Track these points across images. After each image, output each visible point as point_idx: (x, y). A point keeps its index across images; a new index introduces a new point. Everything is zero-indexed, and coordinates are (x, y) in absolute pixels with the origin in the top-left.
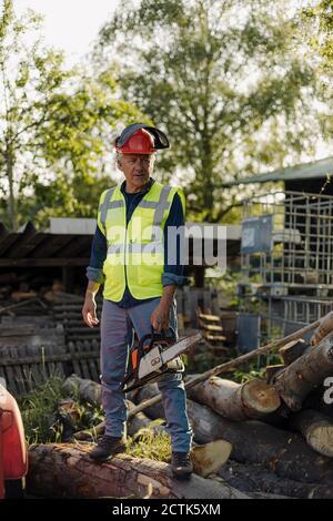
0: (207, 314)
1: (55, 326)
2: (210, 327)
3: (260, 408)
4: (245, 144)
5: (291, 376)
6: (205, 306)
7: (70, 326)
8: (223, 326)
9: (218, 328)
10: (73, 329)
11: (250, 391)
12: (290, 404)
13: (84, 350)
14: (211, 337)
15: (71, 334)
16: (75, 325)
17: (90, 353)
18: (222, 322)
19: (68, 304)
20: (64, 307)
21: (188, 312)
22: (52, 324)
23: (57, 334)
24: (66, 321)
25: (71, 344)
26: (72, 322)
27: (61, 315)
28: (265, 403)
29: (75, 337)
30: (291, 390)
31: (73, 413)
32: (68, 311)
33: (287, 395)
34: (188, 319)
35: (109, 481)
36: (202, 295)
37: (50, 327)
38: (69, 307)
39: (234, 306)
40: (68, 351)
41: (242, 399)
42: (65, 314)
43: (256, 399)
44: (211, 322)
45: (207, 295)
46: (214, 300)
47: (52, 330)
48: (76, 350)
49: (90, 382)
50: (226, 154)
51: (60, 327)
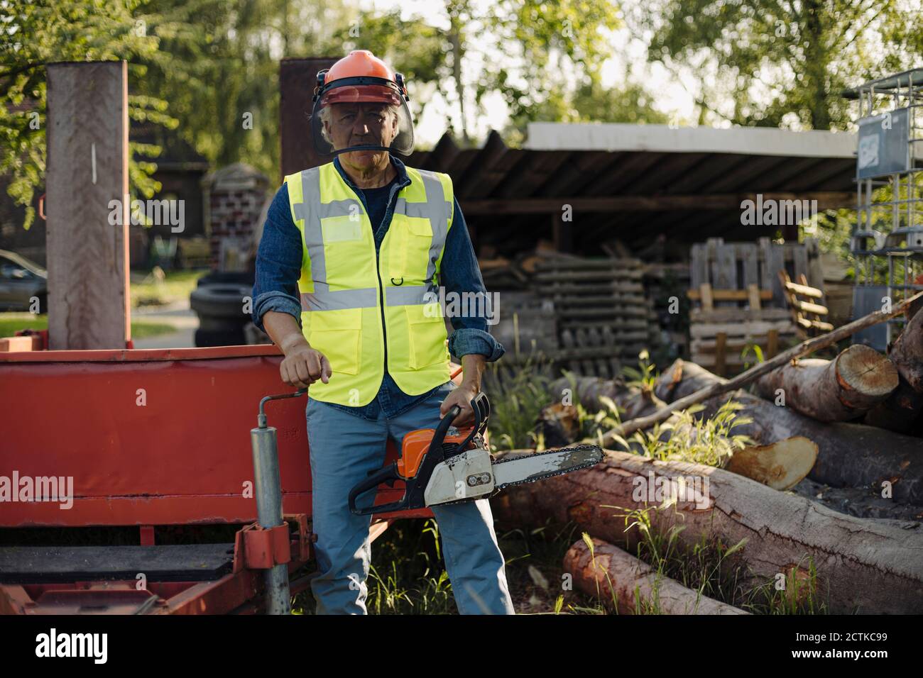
0: (801, 283)
1: (540, 305)
2: (805, 305)
3: (865, 389)
4: (884, 17)
5: (914, 332)
6: (797, 271)
7: (566, 307)
8: (828, 306)
9: (821, 309)
10: (571, 312)
11: (850, 363)
12: (912, 381)
13: (590, 344)
14: (807, 323)
15: (568, 319)
16: (574, 305)
17: (598, 349)
18: (826, 300)
19: (562, 270)
20: (555, 275)
21: (768, 283)
22: (535, 302)
23: (543, 317)
24: (558, 298)
25: (567, 335)
26: (569, 299)
27: (548, 289)
28: (874, 382)
29: (574, 324)
30: (915, 358)
31: (566, 419)
32: (562, 282)
33: (908, 367)
34: (768, 294)
35: (617, 495)
36: (792, 253)
37: (531, 306)
38: (563, 275)
39: (849, 277)
40: (562, 346)
41: (837, 376)
42: (556, 286)
43: (860, 376)
44: (806, 298)
45: (800, 255)
46: (813, 262)
47: (535, 311)
48: (576, 345)
49: (595, 379)
50: (850, 35)
51: (548, 306)
